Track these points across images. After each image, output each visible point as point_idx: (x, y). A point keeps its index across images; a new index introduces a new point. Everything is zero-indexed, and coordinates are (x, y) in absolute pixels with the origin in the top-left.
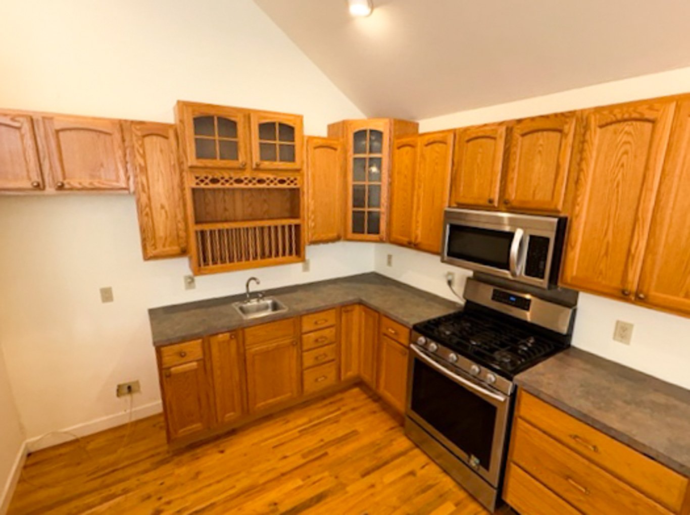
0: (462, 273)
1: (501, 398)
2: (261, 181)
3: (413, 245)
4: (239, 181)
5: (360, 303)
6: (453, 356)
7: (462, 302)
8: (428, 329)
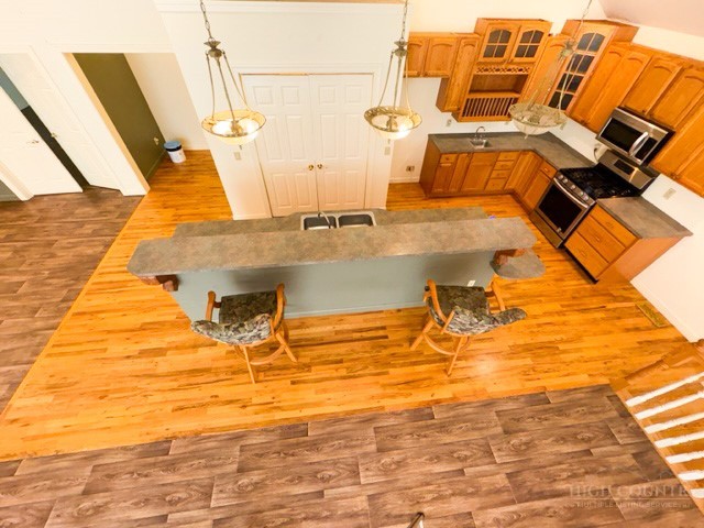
0: (603, 147)
1: (586, 206)
2: (510, 70)
3: (584, 124)
4: (498, 70)
5: (534, 151)
6: (574, 187)
7: (596, 163)
8: (567, 173)
